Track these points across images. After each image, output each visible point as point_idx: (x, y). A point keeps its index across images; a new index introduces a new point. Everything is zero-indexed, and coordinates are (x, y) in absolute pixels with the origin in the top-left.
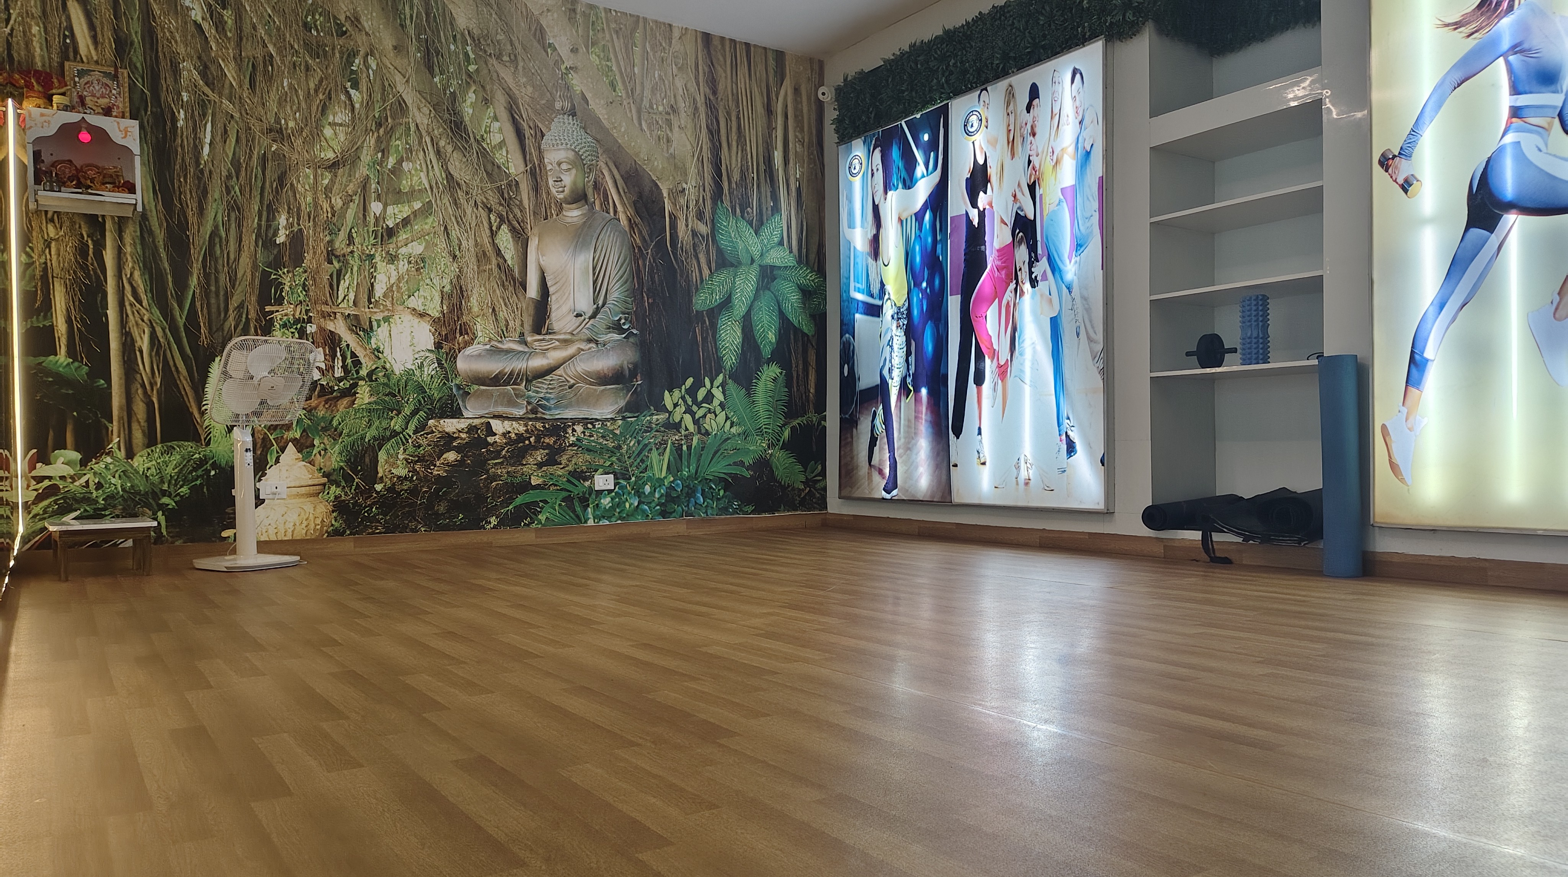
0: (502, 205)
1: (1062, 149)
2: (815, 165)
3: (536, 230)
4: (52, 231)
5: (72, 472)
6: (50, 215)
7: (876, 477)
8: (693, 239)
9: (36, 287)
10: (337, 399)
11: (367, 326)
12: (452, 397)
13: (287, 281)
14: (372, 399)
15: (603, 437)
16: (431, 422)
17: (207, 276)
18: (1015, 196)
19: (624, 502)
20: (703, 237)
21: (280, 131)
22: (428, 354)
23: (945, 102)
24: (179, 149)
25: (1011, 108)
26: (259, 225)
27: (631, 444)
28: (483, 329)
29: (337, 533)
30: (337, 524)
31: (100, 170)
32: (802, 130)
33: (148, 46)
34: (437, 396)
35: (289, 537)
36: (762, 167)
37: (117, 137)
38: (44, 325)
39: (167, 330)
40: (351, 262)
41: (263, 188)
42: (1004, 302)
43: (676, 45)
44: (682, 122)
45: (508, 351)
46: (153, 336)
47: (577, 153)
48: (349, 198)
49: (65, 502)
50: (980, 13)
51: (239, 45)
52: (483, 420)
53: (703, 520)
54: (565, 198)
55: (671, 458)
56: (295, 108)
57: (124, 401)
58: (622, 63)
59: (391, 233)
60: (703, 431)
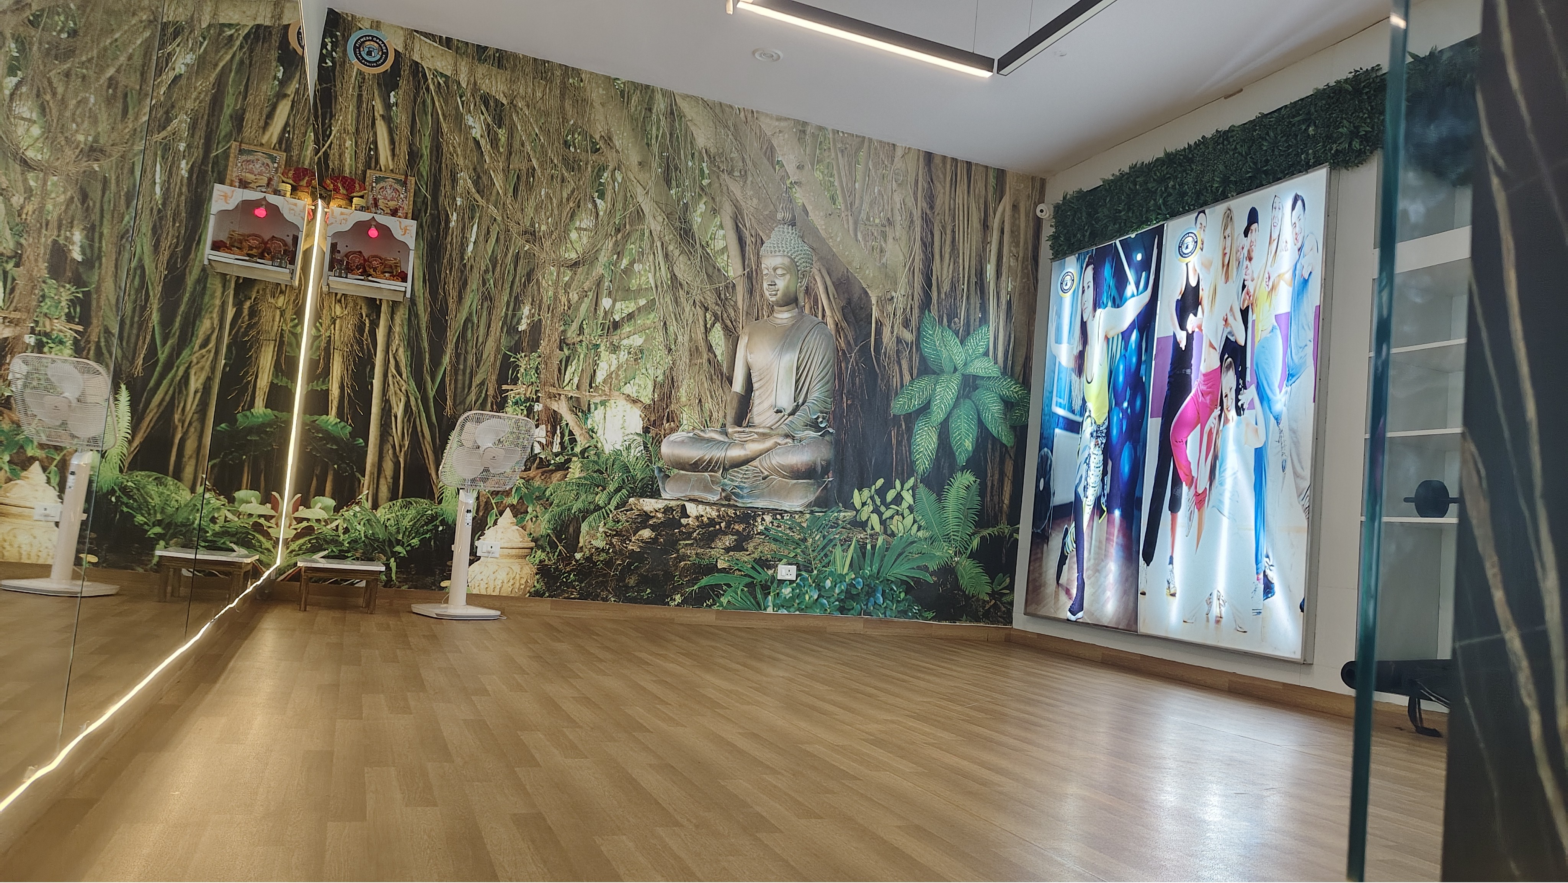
0: (718, 305)
1: (1279, 276)
2: (1028, 280)
3: (746, 330)
4: (338, 310)
5: (326, 517)
6: (338, 297)
7: (1063, 597)
8: (897, 346)
9: (319, 356)
10: (552, 471)
11: (585, 408)
12: (653, 478)
13: (523, 364)
14: (582, 475)
15: (790, 528)
16: (631, 500)
17: (458, 356)
18: (1226, 321)
19: (804, 594)
20: (907, 344)
21: (533, 234)
22: (636, 437)
23: (1161, 223)
24: (449, 246)
25: (1228, 231)
26: (506, 315)
27: (817, 538)
28: (688, 418)
29: (537, 594)
30: (538, 586)
31: (383, 262)
32: (1017, 245)
33: (434, 158)
34: (639, 476)
35: (496, 593)
36: (973, 279)
37: (398, 234)
38: (322, 390)
39: (419, 401)
40: (579, 350)
41: (513, 282)
42: (1207, 429)
43: (898, 163)
44: (897, 234)
45: (709, 440)
46: (408, 403)
47: (792, 260)
48: (584, 294)
49: (317, 542)
50: (1203, 137)
51: (508, 159)
52: (679, 503)
53: (880, 620)
54: (777, 301)
55: (855, 555)
56: (548, 214)
57: (377, 459)
58: (844, 180)
59: (616, 325)
60: (889, 532)
